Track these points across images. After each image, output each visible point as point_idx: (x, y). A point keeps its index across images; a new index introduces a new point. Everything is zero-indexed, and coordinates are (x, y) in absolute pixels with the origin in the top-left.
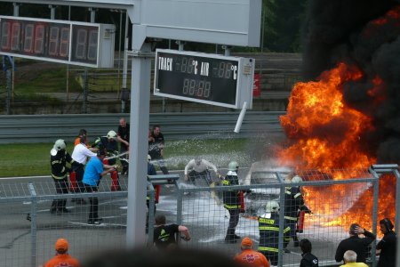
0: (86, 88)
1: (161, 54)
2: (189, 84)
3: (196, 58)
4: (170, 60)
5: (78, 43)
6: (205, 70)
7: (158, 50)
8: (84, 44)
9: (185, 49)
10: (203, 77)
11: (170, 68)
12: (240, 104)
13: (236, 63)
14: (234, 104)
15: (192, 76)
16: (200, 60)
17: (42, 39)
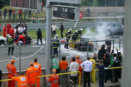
0: (36, 16)
1: (54, 6)
2: (62, 14)
3: (64, 7)
4: (57, 8)
5: (32, 4)
6: (66, 10)
7: (53, 5)
8: (33, 4)
9: (61, 5)
10: (66, 13)
11: (57, 10)
12: (76, 20)
13: (75, 9)
14: (74, 20)
15: (63, 12)
16: (65, 8)
17: (22, 3)
